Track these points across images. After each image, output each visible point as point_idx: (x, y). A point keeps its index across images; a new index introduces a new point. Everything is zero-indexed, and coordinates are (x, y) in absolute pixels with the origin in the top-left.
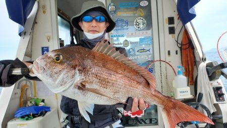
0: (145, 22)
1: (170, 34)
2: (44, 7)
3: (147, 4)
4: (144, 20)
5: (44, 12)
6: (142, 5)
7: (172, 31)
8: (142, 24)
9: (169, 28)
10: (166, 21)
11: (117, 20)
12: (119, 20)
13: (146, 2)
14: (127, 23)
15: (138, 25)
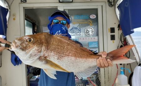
0: (93, 30)
1: (111, 40)
2: (14, 15)
3: (95, 17)
4: (92, 29)
5: (14, 19)
6: (92, 18)
7: (113, 38)
8: (91, 31)
9: (111, 35)
10: (109, 30)
11: (73, 28)
12: (74, 28)
13: (94, 15)
14: (80, 31)
15: (88, 33)
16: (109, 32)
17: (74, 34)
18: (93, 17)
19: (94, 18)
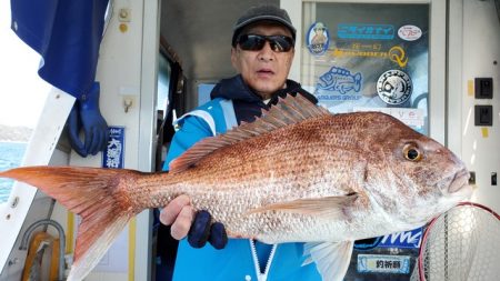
0: (410, 83)
1: (476, 125)
2: (124, 14)
3: (419, 35)
4: (406, 77)
5: (123, 28)
6: (404, 38)
7: (484, 117)
8: (400, 88)
9: (477, 107)
10: (469, 86)
11: (330, 72)
12: (334, 70)
13: (415, 28)
14: (359, 82)
15: (389, 91)
16: (470, 94)
17: (337, 93)
18: (409, 33)
19: (412, 38)
